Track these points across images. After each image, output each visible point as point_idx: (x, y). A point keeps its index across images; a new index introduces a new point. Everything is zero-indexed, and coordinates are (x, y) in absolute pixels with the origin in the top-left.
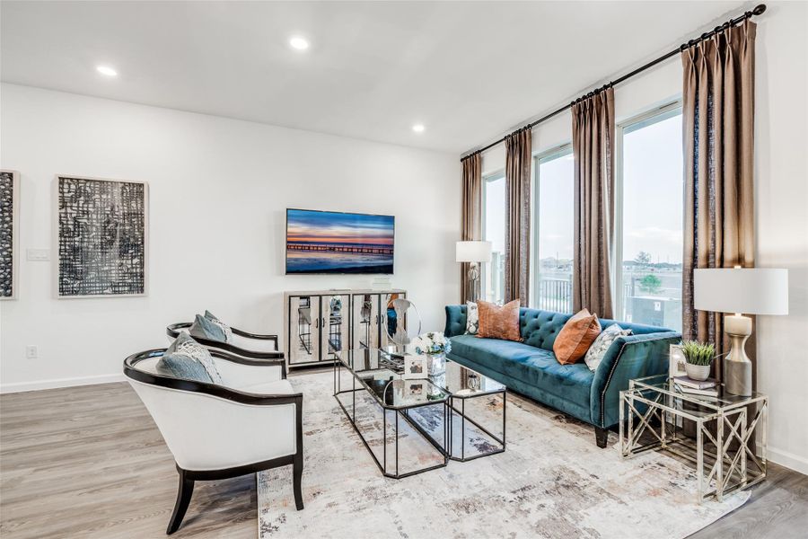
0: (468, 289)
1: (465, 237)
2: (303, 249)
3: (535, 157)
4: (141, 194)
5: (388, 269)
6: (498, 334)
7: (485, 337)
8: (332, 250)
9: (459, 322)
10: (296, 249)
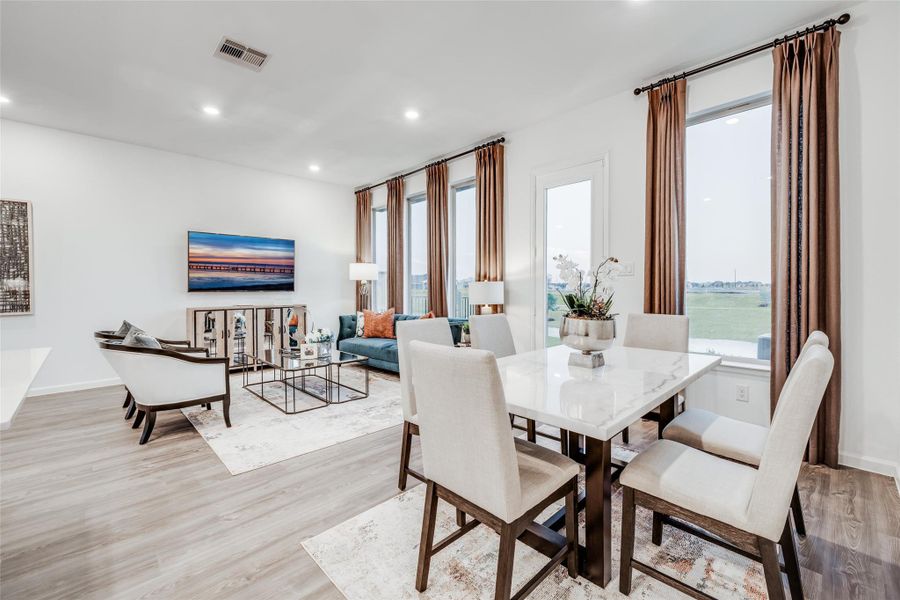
0: (362, 303)
1: (359, 260)
2: (205, 269)
3: (408, 199)
4: (24, 214)
5: (290, 287)
6: (379, 334)
7: (369, 337)
8: (235, 270)
9: (350, 328)
10: (198, 269)
